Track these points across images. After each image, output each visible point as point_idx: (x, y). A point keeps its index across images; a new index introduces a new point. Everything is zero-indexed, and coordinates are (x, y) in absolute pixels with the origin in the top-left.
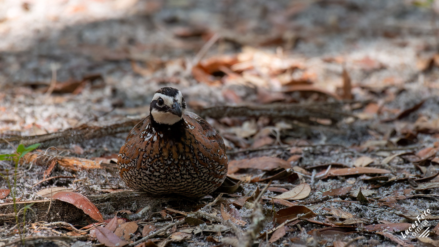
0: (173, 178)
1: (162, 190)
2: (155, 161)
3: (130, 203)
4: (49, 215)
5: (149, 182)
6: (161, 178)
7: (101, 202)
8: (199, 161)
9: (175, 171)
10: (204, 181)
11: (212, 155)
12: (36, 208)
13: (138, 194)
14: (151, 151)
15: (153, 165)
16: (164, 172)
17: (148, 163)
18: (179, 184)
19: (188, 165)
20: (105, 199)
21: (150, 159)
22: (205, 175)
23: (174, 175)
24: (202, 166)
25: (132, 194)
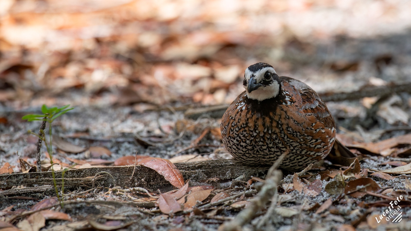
0: (260, 150)
1: (253, 161)
2: (241, 131)
3: (224, 172)
4: (133, 181)
5: (238, 151)
6: (248, 150)
7: (192, 170)
8: (287, 136)
9: (261, 143)
10: (296, 154)
11: (304, 129)
12: (118, 172)
13: (233, 162)
14: (238, 120)
15: (240, 135)
16: (250, 143)
17: (236, 132)
18: (268, 157)
19: (275, 139)
20: (197, 166)
21: (237, 128)
22: (296, 149)
23: (261, 147)
24: (291, 141)
25: (227, 162)
